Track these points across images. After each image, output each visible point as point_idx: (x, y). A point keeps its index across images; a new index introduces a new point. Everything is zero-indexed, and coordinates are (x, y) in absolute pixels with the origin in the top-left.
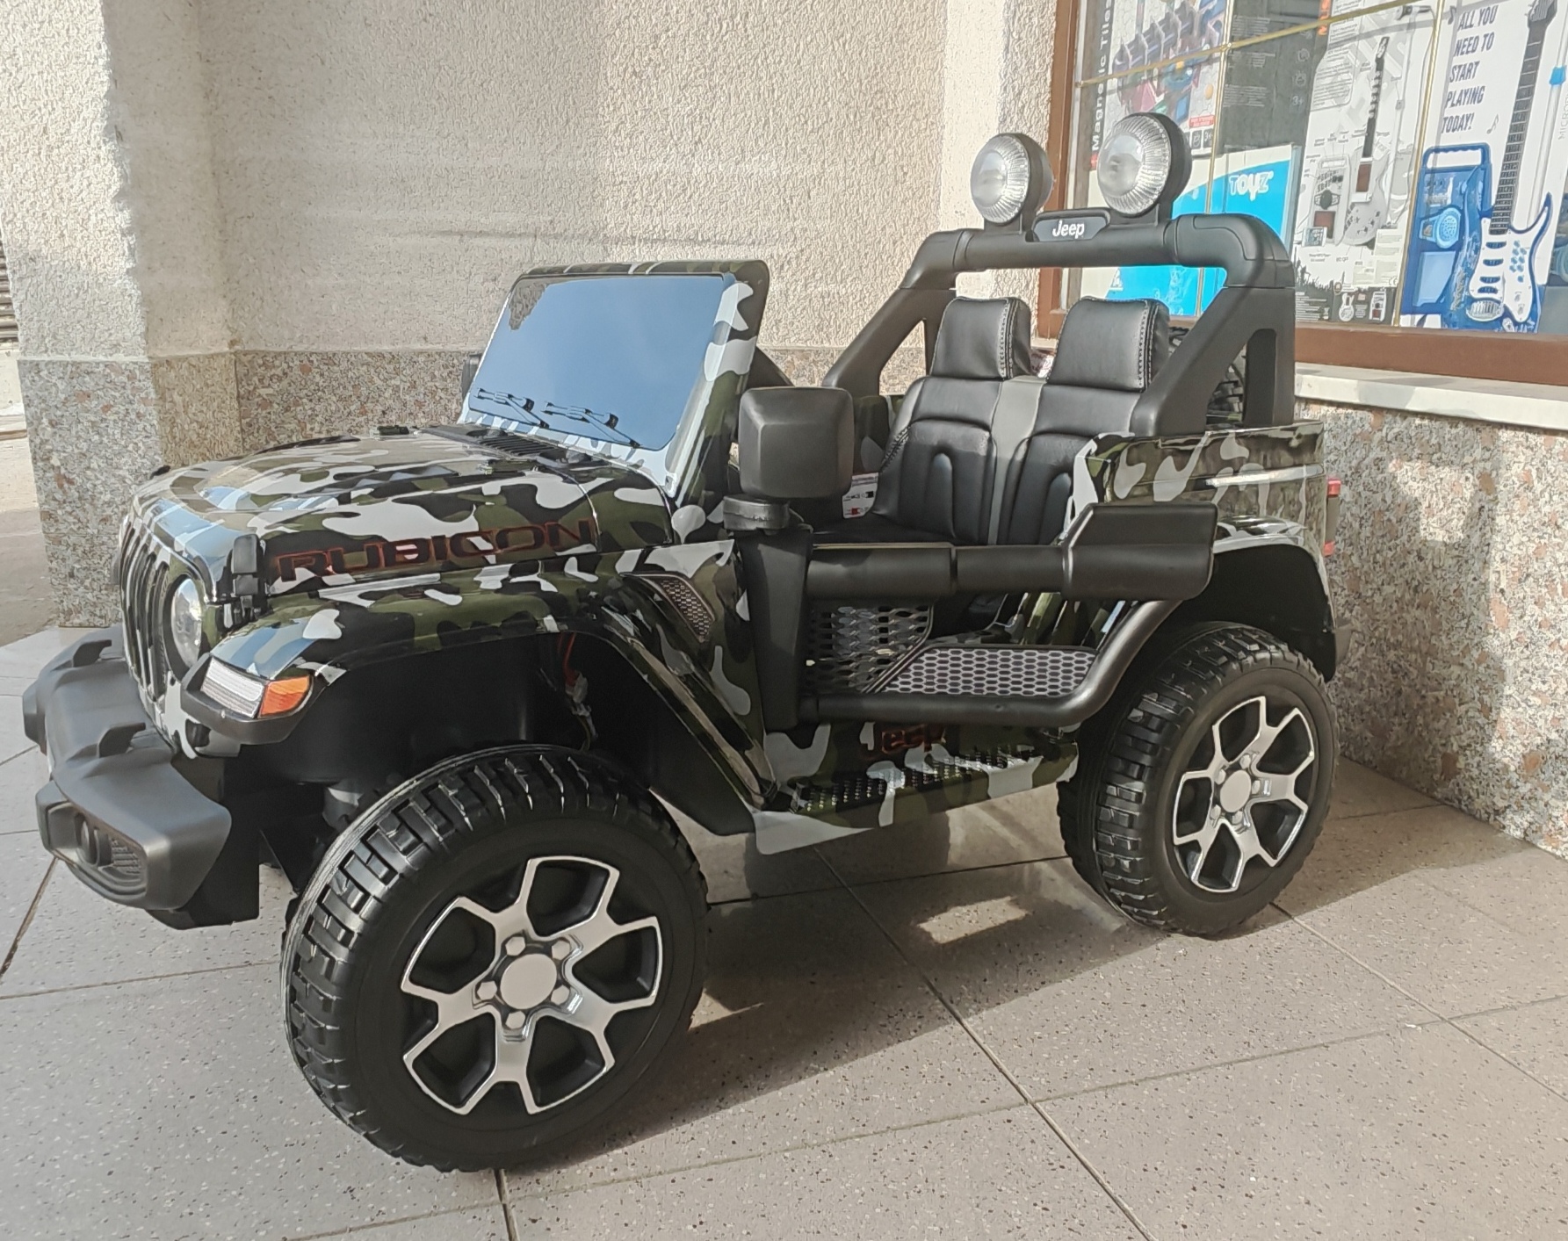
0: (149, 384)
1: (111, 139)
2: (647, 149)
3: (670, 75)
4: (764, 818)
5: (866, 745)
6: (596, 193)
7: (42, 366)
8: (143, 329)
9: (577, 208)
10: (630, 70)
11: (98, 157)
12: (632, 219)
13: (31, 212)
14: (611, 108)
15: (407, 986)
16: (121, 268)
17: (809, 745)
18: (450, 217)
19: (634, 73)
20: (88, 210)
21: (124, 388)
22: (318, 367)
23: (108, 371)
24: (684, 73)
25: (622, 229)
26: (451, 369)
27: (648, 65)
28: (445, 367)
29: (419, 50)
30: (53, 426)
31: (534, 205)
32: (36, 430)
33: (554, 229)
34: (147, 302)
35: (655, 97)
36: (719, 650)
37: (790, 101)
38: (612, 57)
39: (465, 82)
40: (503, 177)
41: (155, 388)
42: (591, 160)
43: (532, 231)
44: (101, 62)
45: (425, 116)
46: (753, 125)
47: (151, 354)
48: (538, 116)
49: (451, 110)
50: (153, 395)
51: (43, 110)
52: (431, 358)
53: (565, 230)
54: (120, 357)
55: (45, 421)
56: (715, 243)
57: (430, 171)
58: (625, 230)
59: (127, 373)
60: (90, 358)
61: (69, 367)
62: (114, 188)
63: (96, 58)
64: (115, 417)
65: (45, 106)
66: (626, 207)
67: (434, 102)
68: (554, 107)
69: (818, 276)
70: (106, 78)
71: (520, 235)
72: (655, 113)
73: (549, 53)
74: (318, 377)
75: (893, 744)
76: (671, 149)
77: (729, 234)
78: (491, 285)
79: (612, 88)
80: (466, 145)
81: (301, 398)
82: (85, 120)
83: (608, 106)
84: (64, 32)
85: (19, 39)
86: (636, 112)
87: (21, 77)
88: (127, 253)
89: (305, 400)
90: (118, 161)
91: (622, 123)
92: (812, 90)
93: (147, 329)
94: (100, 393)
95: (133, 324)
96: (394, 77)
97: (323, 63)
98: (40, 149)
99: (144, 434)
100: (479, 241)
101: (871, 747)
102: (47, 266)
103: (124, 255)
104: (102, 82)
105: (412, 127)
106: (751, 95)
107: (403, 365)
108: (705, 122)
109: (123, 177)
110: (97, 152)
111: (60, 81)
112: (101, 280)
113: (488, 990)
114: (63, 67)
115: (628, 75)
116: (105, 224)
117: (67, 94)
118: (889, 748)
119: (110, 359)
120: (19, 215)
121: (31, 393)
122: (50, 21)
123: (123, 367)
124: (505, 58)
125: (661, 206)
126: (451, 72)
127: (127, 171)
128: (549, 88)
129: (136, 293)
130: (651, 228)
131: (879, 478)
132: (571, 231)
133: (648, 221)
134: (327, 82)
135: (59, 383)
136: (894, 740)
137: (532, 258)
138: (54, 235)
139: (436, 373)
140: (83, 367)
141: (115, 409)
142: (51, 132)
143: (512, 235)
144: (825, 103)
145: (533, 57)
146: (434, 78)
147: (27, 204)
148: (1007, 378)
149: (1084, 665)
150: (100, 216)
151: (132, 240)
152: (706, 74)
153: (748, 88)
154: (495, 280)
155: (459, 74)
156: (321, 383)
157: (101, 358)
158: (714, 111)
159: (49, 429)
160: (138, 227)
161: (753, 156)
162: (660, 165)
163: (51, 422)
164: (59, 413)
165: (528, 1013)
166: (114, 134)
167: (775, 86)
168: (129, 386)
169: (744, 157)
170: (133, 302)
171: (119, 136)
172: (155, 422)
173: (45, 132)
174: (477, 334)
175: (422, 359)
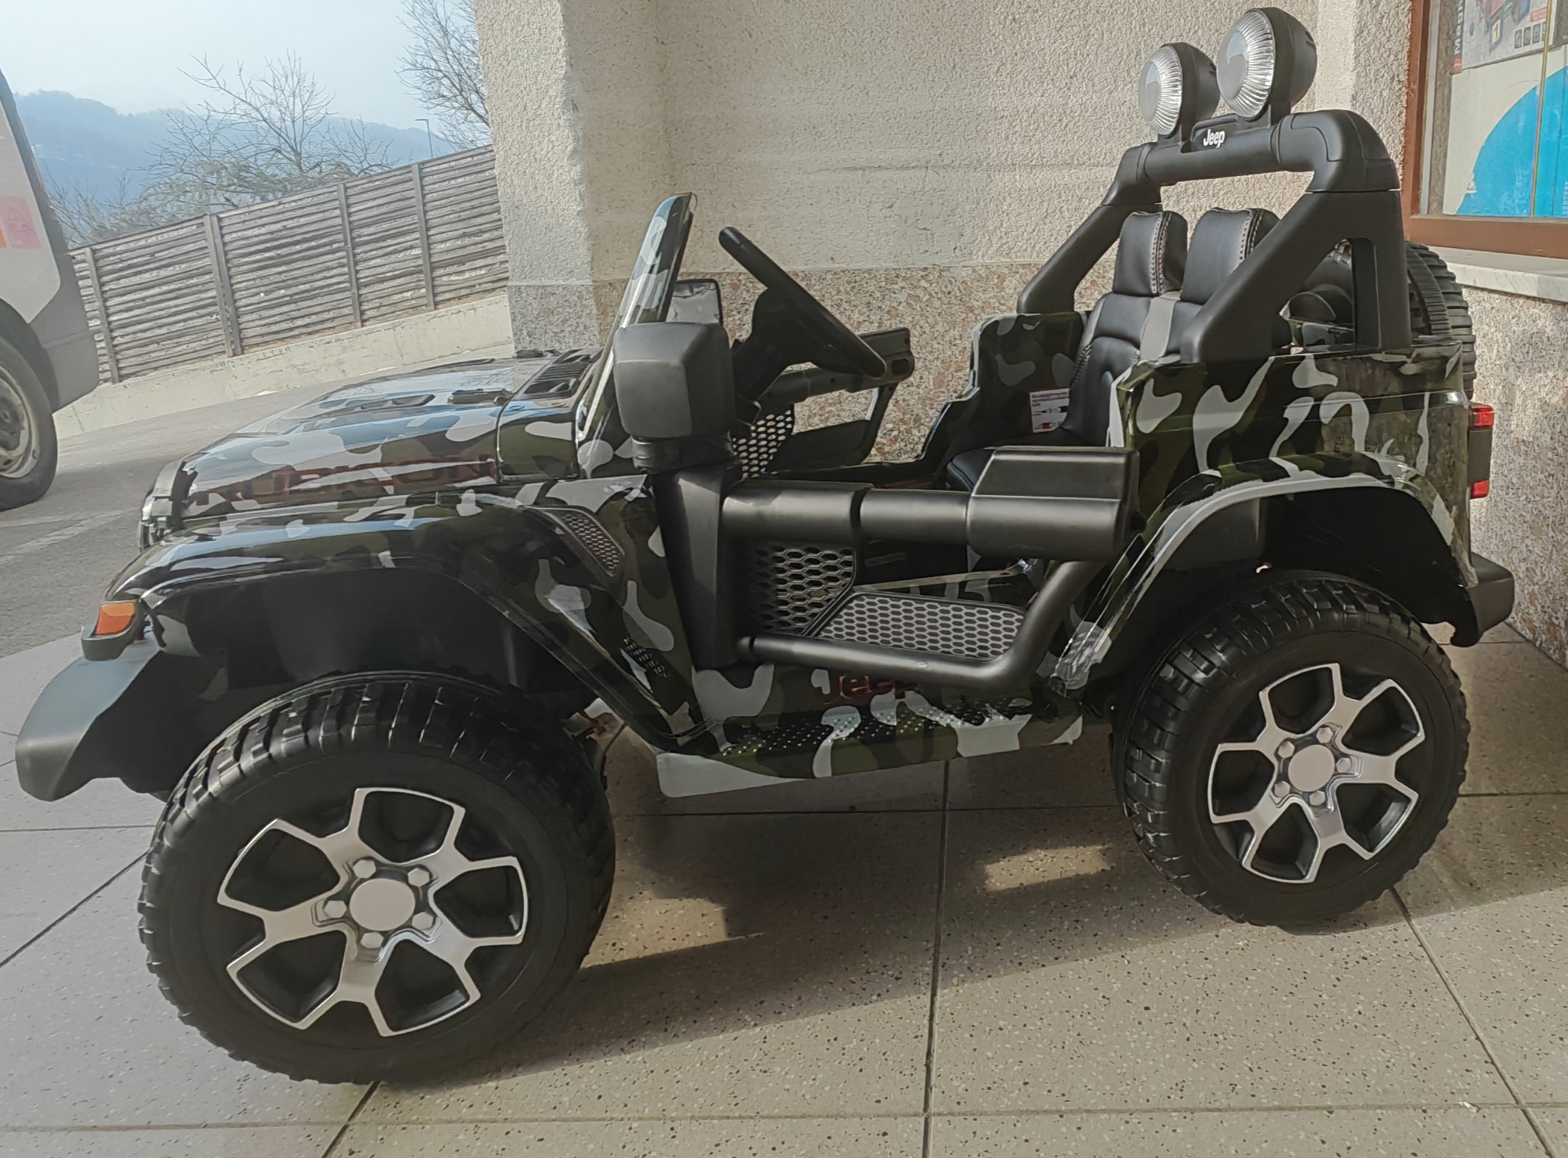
0: (592, 302)
1: (568, 111)
2: (1026, 85)
3: (1046, 19)
4: (667, 760)
5: (820, 689)
6: (980, 127)
7: (523, 289)
8: (589, 259)
9: (963, 142)
10: (1010, 17)
11: (559, 124)
12: (1013, 148)
13: (516, 171)
14: (993, 53)
15: (223, 899)
16: (574, 211)
17: (749, 685)
18: (853, 156)
19: (1014, 19)
20: (553, 166)
21: (575, 305)
22: (744, 285)
23: (565, 292)
24: (1060, 15)
25: (1003, 158)
26: (853, 284)
27: (1026, 12)
28: (849, 283)
29: (828, 18)
30: (530, 336)
31: (925, 141)
32: (519, 339)
33: (943, 161)
34: (594, 237)
35: (1033, 39)
36: (631, 585)
37: (1161, 33)
38: (995, 8)
39: (866, 41)
40: (898, 119)
41: (597, 305)
42: (975, 99)
43: (924, 164)
44: (561, 51)
45: (832, 72)
46: (1125, 57)
47: (595, 278)
48: (929, 65)
49: (854, 65)
50: (595, 311)
51: (524, 92)
52: (837, 276)
53: (953, 161)
54: (574, 282)
55: (525, 332)
56: (1089, 166)
57: (836, 117)
58: (1006, 159)
59: (578, 294)
60: (554, 283)
61: (540, 291)
62: (569, 149)
63: (558, 49)
64: (570, 329)
65: (525, 88)
66: (1007, 138)
67: (840, 59)
68: (942, 56)
69: (1190, 192)
70: (564, 64)
71: (913, 168)
72: (1033, 54)
73: (938, 10)
74: (745, 292)
75: (854, 690)
76: (1048, 85)
77: (1103, 156)
78: (887, 212)
79: (994, 35)
80: (867, 93)
81: (732, 311)
82: (550, 97)
83: (991, 51)
84: (537, 31)
85: (509, 40)
86: (1016, 54)
87: (510, 68)
88: (578, 199)
89: (735, 313)
90: (572, 126)
91: (1003, 64)
92: (1182, 21)
93: (593, 258)
94: (560, 310)
95: (583, 255)
96: (807, 42)
97: (751, 36)
98: (522, 122)
99: (589, 342)
100: (878, 174)
101: (826, 691)
102: (526, 211)
103: (576, 200)
104: (562, 67)
105: (822, 82)
106: (1124, 30)
107: (813, 282)
108: (1079, 58)
109: (576, 139)
110: (558, 121)
111: (535, 69)
112: (561, 221)
113: (337, 909)
114: (536, 58)
115: (1008, 22)
116: (563, 177)
117: (539, 78)
118: (848, 693)
119: (567, 283)
120: (509, 174)
121: (516, 310)
122: (529, 24)
123: (575, 288)
124: (900, 18)
125: (1038, 134)
126: (854, 33)
127: (580, 135)
128: (939, 40)
129: (584, 230)
130: (1030, 155)
131: (1070, 392)
132: (958, 162)
133: (1027, 150)
134: (754, 51)
135: (533, 302)
136: (855, 685)
137: (924, 188)
138: (531, 188)
139: (841, 288)
140: (549, 289)
141: (569, 323)
142: (529, 109)
143: (907, 168)
144: (1196, 32)
145: (924, 14)
146: (841, 40)
147: (513, 166)
148: (1158, 295)
149: (1013, 627)
150: (560, 171)
151: (582, 187)
152: (1080, 16)
153: (1120, 24)
154: (891, 206)
155: (861, 34)
156: (747, 298)
157: (561, 282)
158: (1088, 48)
159: (527, 338)
160: (589, 178)
161: (1125, 85)
162: (1038, 99)
163: (528, 333)
164: (533, 326)
165: (386, 935)
166: (571, 107)
167: (1146, 20)
168: (579, 304)
169: (1116, 87)
170: (582, 238)
171: (575, 108)
172: (596, 333)
173: (525, 109)
174: (877, 254)
175: (829, 276)
